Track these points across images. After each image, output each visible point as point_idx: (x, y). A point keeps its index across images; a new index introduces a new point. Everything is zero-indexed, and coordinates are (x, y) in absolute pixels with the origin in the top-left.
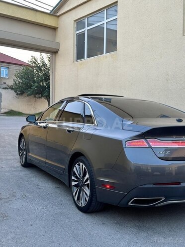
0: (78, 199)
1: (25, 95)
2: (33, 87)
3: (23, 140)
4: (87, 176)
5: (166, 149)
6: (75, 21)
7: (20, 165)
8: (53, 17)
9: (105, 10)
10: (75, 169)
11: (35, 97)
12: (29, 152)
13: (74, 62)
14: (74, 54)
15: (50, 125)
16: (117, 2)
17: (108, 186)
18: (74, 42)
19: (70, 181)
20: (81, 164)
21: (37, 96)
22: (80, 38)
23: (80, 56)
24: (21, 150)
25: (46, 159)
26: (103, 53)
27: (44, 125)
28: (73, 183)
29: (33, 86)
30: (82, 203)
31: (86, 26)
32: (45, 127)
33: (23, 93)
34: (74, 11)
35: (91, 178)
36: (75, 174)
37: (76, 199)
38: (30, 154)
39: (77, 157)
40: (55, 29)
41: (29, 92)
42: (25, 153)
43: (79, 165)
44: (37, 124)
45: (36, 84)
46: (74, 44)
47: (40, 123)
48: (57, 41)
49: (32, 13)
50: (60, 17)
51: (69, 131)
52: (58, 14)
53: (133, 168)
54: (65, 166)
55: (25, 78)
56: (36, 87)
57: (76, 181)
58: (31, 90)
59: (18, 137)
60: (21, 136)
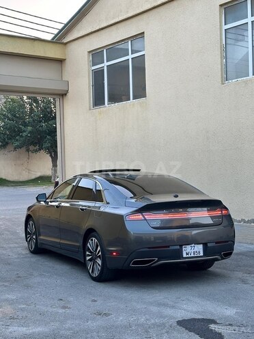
0: (93, 271)
1: (10, 147)
2: (24, 134)
3: (31, 222)
4: (99, 248)
5: (162, 220)
6: (89, 52)
7: (28, 252)
8: (58, 45)
9: (130, 42)
10: (88, 245)
11: (28, 150)
12: (40, 235)
13: (90, 109)
14: (90, 99)
15: (63, 204)
16: (143, 33)
17: (114, 254)
18: (89, 82)
19: (85, 256)
20: (94, 239)
21: (31, 148)
22: (98, 75)
23: (98, 101)
24: (29, 234)
25: (61, 239)
26: (129, 100)
27: (56, 204)
28: (88, 258)
29: (24, 131)
30: (96, 274)
31: (105, 61)
32: (57, 207)
33: (7, 143)
34: (87, 38)
35: (102, 250)
36: (89, 249)
37: (90, 272)
38: (41, 237)
39: (90, 232)
40: (61, 61)
41: (17, 143)
42: (34, 237)
43: (92, 240)
44: (48, 203)
45: (30, 128)
46: (89, 84)
47: (51, 202)
48: (65, 78)
49: (28, 43)
50: (68, 45)
51: (82, 210)
52: (65, 41)
53: (132, 239)
54: (79, 244)
55: (9, 119)
56: (30, 132)
57: (90, 256)
58: (21, 139)
59: (24, 219)
60: (29, 218)
